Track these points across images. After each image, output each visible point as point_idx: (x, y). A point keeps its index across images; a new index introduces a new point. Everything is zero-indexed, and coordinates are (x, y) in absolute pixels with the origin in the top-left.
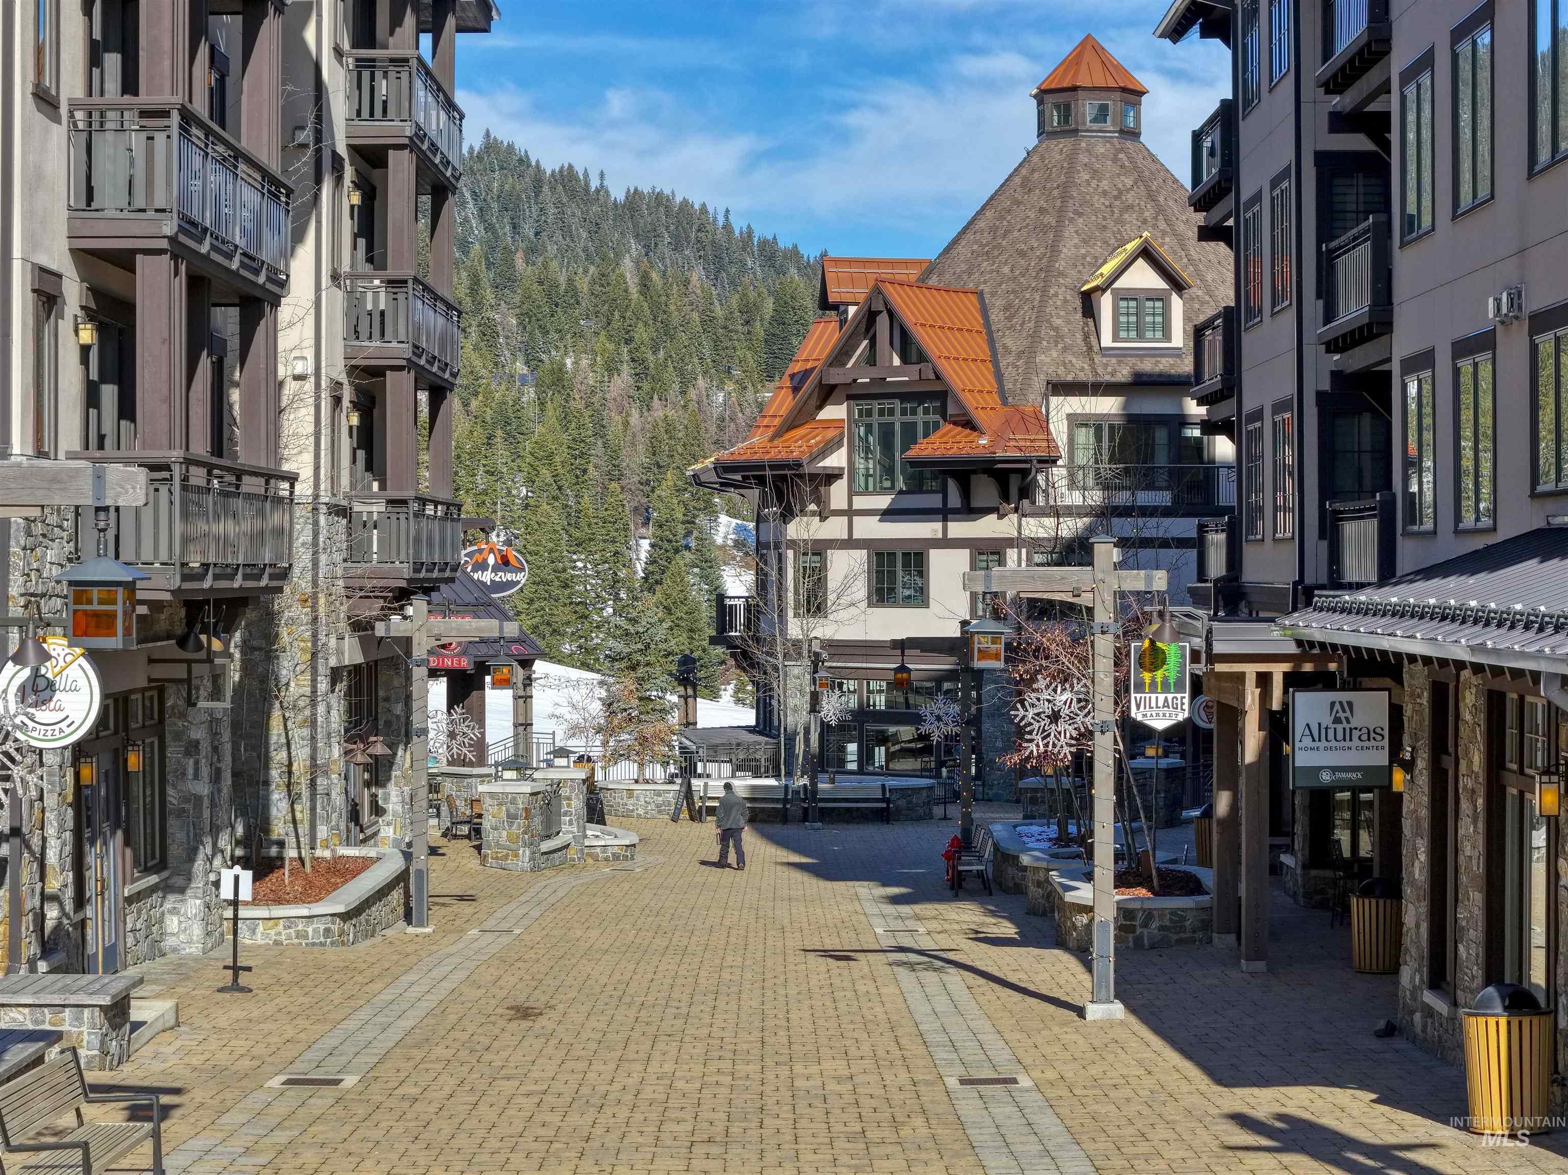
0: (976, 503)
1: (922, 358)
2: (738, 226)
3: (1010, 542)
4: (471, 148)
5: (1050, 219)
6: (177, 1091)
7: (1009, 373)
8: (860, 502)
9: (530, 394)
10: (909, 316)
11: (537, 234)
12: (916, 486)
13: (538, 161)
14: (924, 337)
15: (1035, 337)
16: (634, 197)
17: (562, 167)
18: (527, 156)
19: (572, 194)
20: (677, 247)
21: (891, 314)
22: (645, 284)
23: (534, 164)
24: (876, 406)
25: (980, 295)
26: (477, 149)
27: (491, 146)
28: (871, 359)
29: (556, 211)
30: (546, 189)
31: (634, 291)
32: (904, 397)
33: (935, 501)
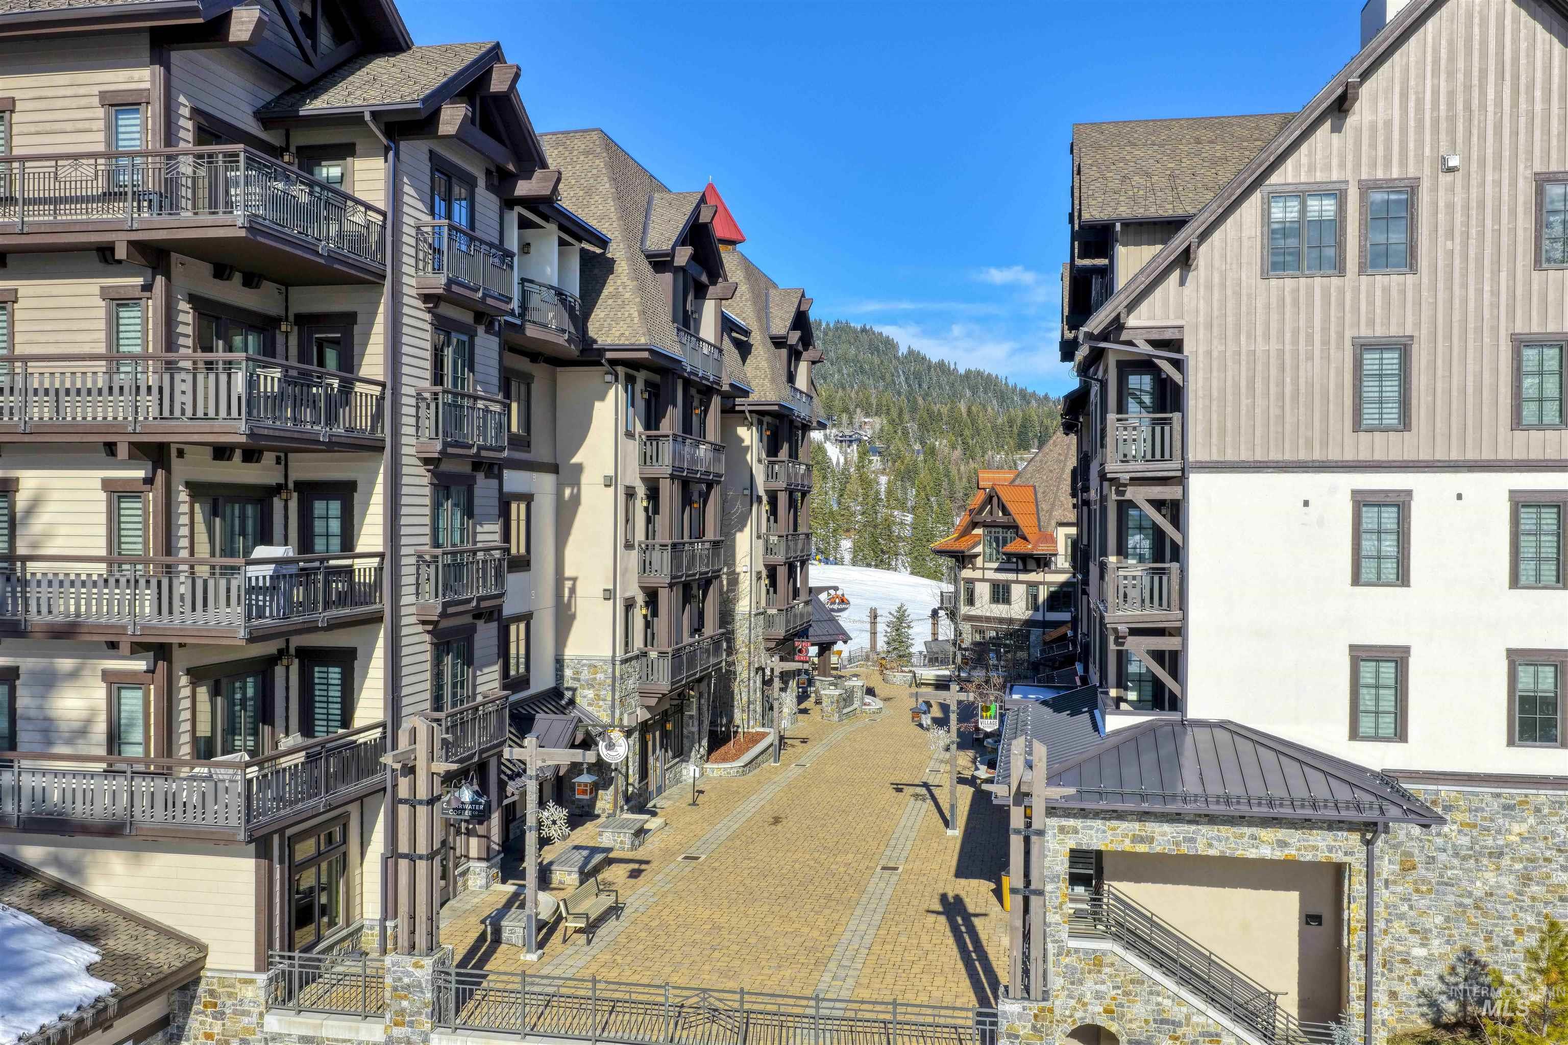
0: (1029, 568)
1: (1010, 515)
2: (1011, 383)
3: (1040, 583)
4: (903, 353)
5: (1062, 458)
6: (647, 862)
7: (1042, 518)
8: (987, 565)
9: (921, 457)
10: (1004, 498)
12: (1009, 561)
14: (1011, 507)
15: (1053, 505)
16: (968, 373)
19: (943, 372)
20: (986, 393)
21: (999, 498)
22: (969, 412)
24: (993, 530)
25: (1034, 487)
26: (905, 354)
27: (911, 352)
28: (991, 513)
29: (937, 378)
30: (932, 369)
31: (965, 415)
32: (1003, 527)
33: (1014, 566)
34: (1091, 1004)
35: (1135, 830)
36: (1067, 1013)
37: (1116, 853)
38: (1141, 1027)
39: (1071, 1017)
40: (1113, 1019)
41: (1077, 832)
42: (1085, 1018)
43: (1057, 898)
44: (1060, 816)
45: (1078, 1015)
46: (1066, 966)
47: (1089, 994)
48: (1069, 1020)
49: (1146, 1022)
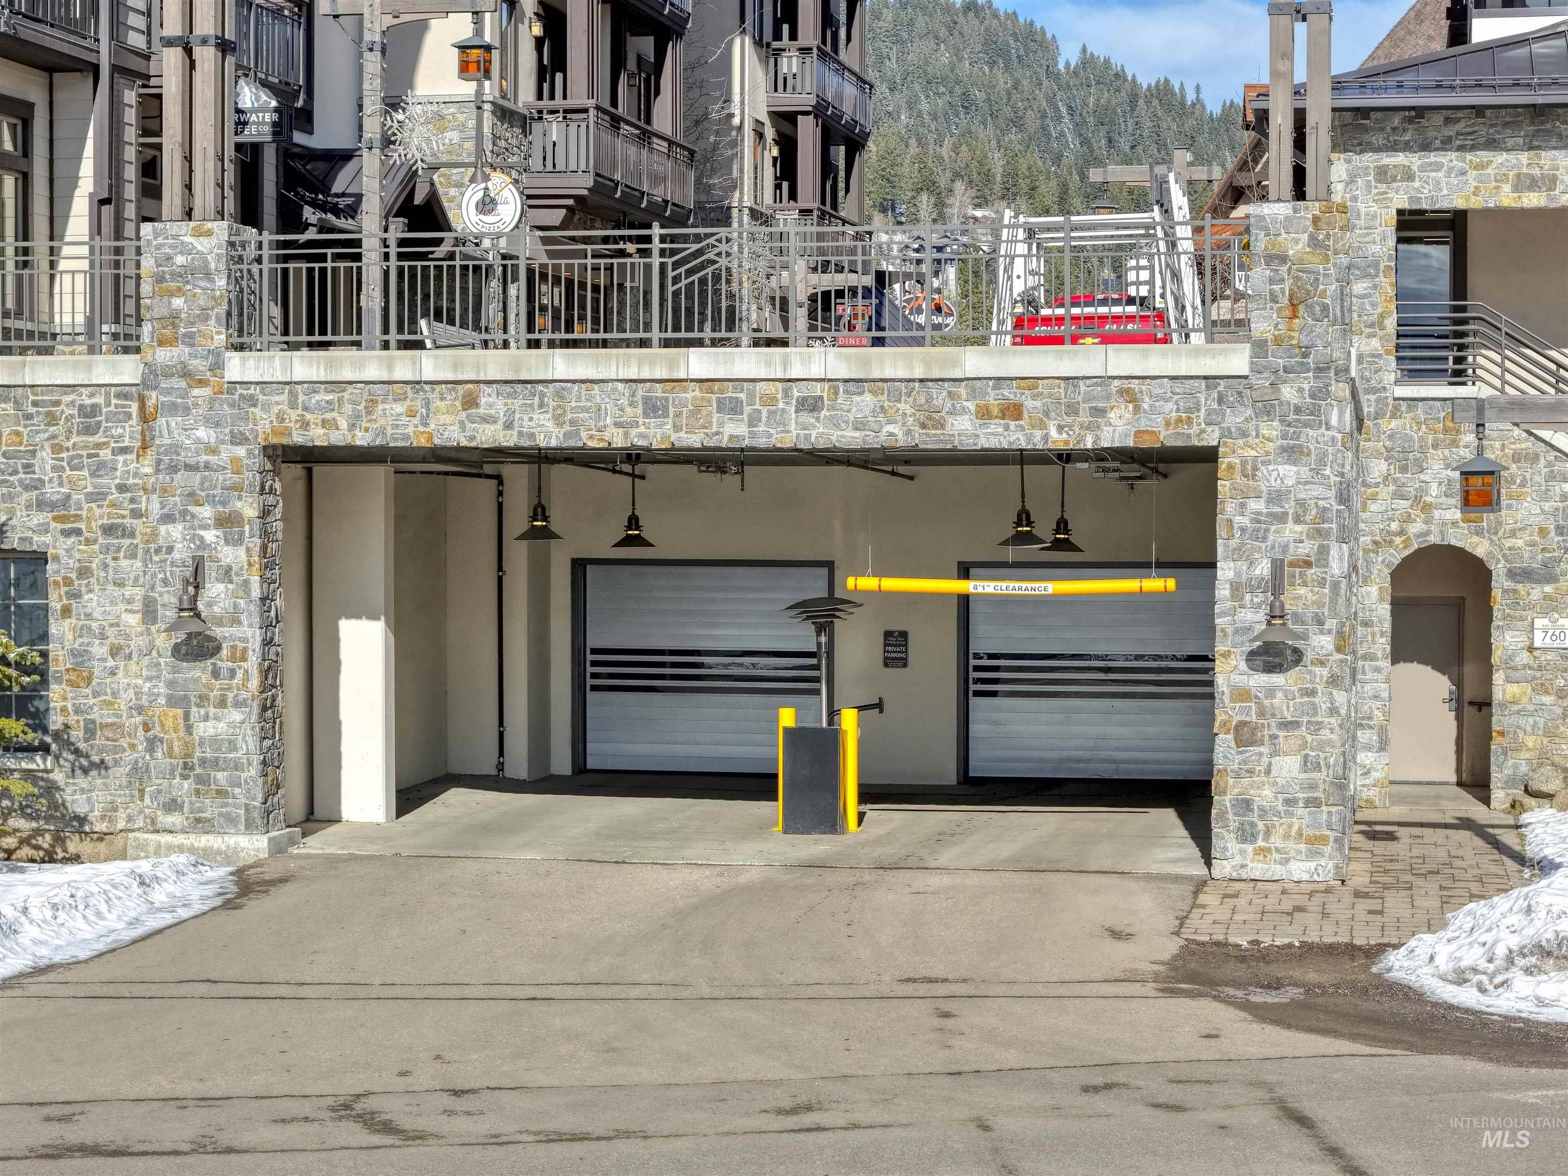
4: (1068, 64)
11: (1133, 147)
13: (1134, 76)
16: (1230, 110)
17: (1158, 82)
18: (1123, 71)
19: (1168, 109)
23: (1130, 78)
26: (1073, 64)
27: (1087, 61)
29: (1151, 124)
30: (1141, 102)
34: (1438, 506)
35: (1519, 165)
36: (1394, 526)
37: (1487, 213)
38: (1532, 544)
39: (1401, 533)
40: (1479, 533)
41: (1410, 177)
42: (1427, 533)
43: (1374, 305)
44: (1378, 150)
45: (1414, 529)
46: (1391, 437)
47: (1434, 486)
48: (1398, 540)
49: (1543, 532)
